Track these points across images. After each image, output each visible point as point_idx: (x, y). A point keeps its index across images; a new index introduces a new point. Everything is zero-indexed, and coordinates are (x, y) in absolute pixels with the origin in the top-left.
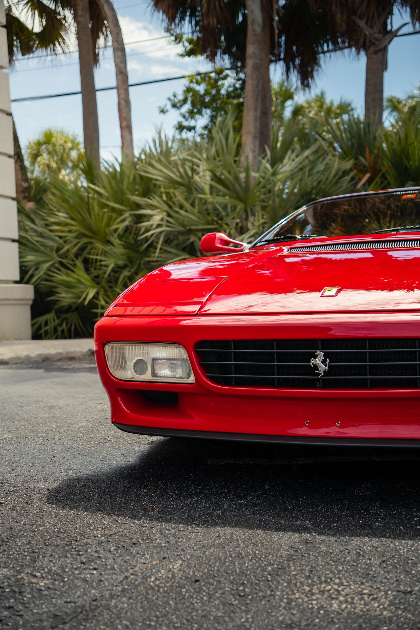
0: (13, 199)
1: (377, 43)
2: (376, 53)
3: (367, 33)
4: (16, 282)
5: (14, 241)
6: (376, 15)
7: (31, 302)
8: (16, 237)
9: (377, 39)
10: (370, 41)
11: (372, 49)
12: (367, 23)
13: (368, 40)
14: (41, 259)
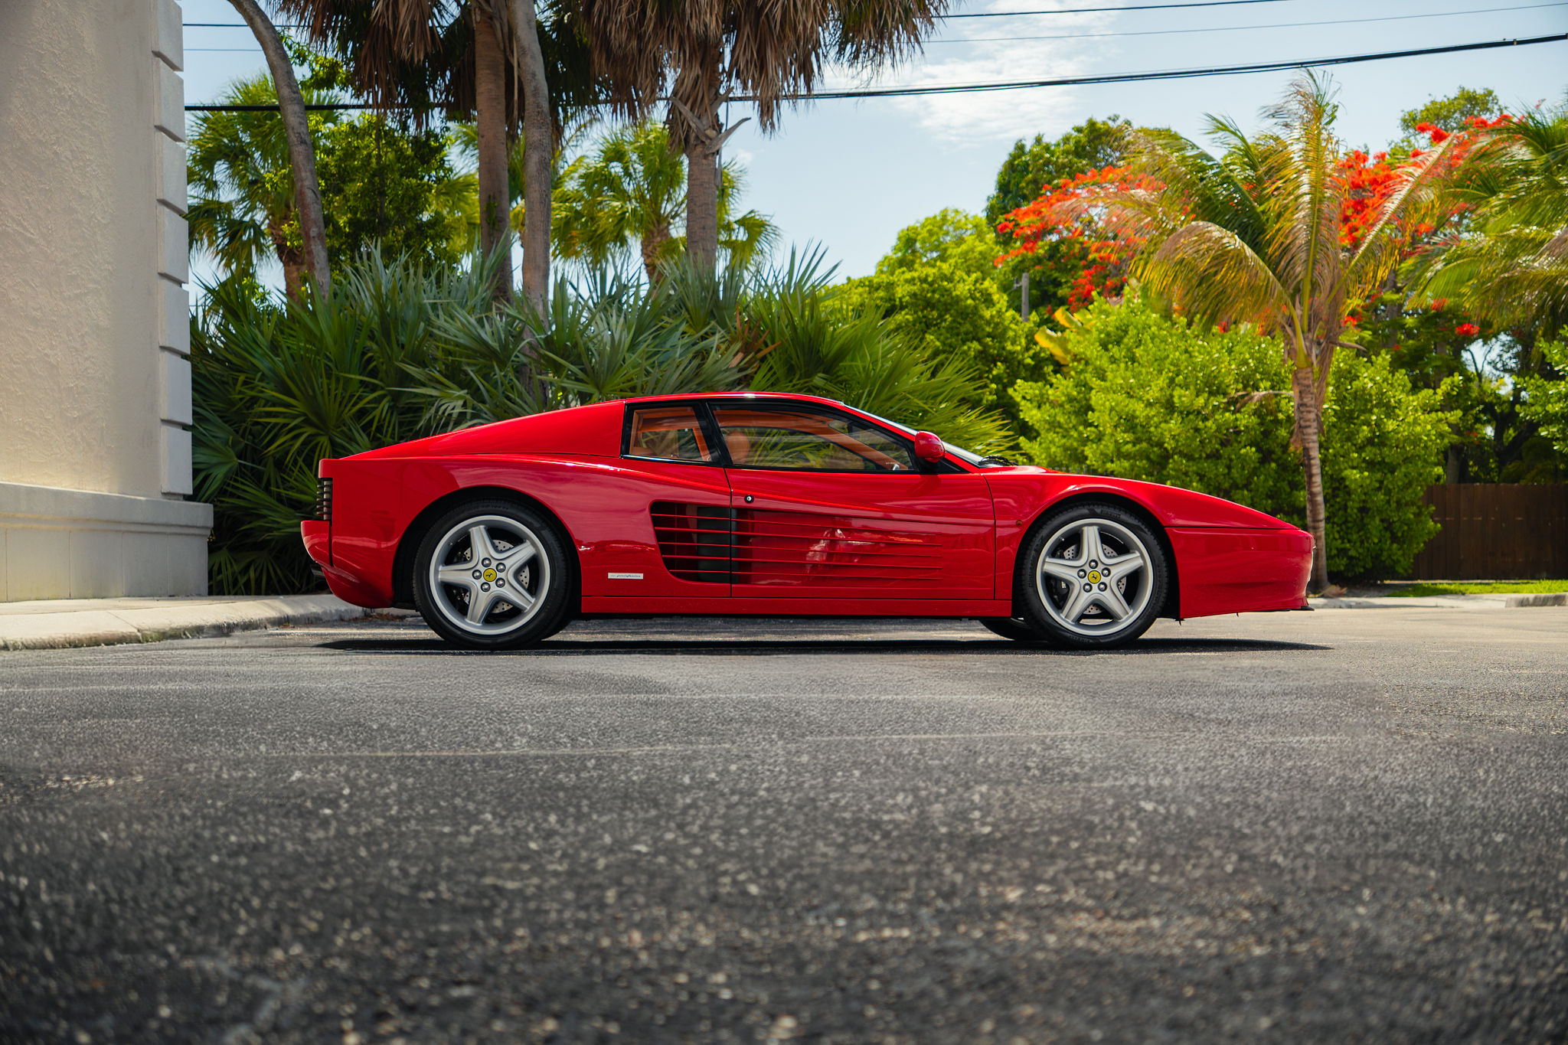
0: (185, 357)
1: (707, 142)
2: (706, 157)
3: (693, 125)
4: (187, 498)
5: (185, 427)
6: (706, 100)
7: (208, 533)
8: (189, 421)
9: (707, 137)
10: (697, 137)
11: (699, 149)
12: (692, 109)
13: (693, 136)
14: (214, 460)
